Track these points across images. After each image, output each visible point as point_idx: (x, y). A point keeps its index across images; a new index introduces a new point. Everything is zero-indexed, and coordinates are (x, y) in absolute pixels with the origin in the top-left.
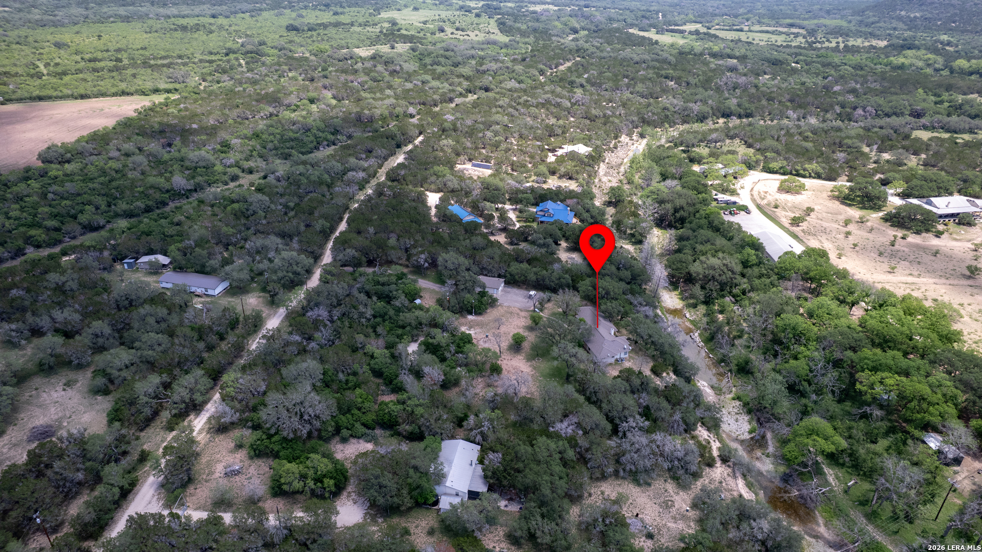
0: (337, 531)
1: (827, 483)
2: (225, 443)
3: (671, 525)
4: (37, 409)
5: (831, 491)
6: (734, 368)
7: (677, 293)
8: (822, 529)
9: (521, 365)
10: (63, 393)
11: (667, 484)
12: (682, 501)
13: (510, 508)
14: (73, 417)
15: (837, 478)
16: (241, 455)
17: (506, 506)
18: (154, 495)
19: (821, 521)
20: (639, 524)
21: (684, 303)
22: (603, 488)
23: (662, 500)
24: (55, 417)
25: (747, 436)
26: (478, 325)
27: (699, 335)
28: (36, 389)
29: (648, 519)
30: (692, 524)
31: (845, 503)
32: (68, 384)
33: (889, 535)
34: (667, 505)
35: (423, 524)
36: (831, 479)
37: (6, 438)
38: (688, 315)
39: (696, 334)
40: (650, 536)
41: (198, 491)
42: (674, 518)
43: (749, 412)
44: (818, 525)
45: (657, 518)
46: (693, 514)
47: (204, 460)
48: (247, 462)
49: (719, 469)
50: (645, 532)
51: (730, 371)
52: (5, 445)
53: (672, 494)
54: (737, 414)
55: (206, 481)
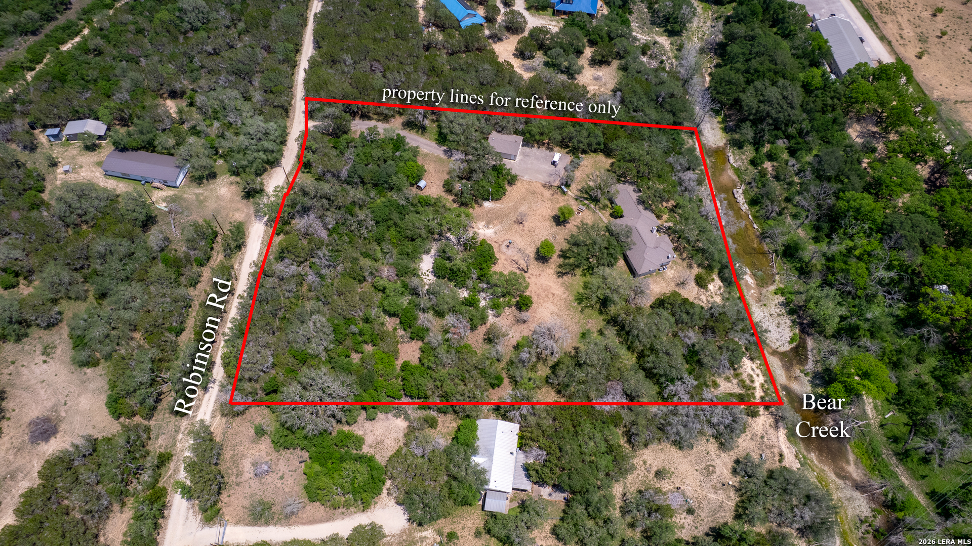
0: (385, 540)
1: (864, 415)
2: (244, 428)
3: (712, 496)
4: (25, 394)
5: (868, 425)
6: (781, 249)
7: (719, 119)
8: (852, 470)
9: (551, 284)
10: (45, 366)
11: (709, 445)
12: (723, 463)
13: (553, 498)
14: (69, 403)
15: (876, 407)
16: (265, 445)
17: (550, 495)
18: (188, 509)
19: (851, 457)
20: (680, 500)
21: (728, 136)
22: (645, 457)
23: (704, 465)
24: (49, 404)
25: (787, 348)
26: (497, 218)
27: (744, 193)
28: (13, 363)
29: (688, 490)
30: (732, 494)
31: (880, 438)
32: (47, 351)
33: (917, 480)
34: (709, 471)
35: (469, 523)
36: (869, 409)
37: (6, 438)
38: (732, 161)
39: (740, 191)
40: (690, 511)
41: (232, 498)
42: (714, 487)
43: (791, 312)
44: (848, 462)
45: (698, 489)
46: (733, 481)
47: (227, 455)
48: (275, 455)
49: (762, 418)
50: (686, 507)
51: (776, 251)
52: (8, 450)
53: (714, 456)
54: (779, 315)
55: (238, 484)
